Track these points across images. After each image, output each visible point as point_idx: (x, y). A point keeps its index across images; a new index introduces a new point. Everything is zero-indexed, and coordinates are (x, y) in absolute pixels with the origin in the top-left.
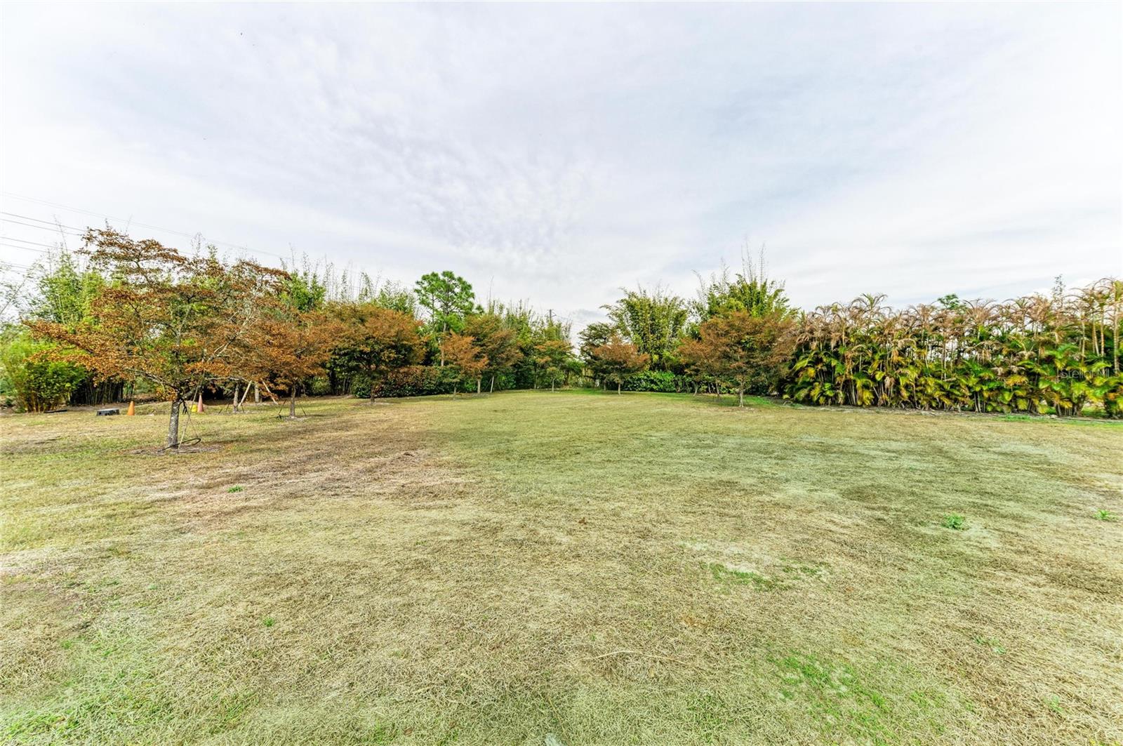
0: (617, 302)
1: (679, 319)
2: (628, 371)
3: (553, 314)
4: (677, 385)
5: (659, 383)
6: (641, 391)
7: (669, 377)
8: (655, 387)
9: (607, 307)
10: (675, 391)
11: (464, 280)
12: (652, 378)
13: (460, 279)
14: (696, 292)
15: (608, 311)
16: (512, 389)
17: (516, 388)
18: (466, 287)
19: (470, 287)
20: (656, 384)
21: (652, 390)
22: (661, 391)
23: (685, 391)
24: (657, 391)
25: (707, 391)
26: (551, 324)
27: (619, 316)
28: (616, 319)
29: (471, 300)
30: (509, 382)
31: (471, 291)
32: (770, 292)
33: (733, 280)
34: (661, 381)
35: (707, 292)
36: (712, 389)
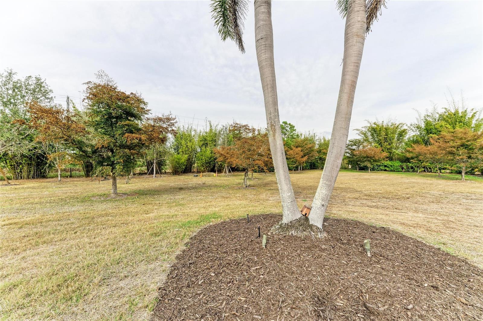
0: (362, 127)
1: (402, 134)
2: (375, 161)
3: (315, 135)
4: (403, 168)
5: (390, 167)
6: (379, 171)
7: (397, 164)
8: (387, 169)
9: (357, 130)
10: (401, 171)
11: (291, 124)
12: (386, 164)
13: (290, 124)
14: (416, 119)
15: (358, 132)
16: (308, 169)
17: (310, 169)
18: (292, 127)
19: (294, 127)
20: (388, 167)
21: (385, 170)
22: (391, 171)
23: (409, 171)
24: (388, 171)
25: (425, 171)
26: (325, 140)
27: (365, 134)
28: (363, 136)
29: (294, 132)
30: (307, 166)
31: (294, 129)
32: (469, 115)
33: (441, 111)
34: (391, 166)
35: (423, 118)
36: (427, 170)
